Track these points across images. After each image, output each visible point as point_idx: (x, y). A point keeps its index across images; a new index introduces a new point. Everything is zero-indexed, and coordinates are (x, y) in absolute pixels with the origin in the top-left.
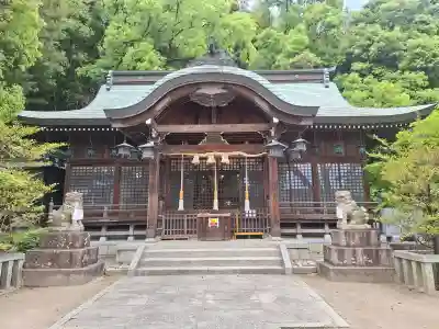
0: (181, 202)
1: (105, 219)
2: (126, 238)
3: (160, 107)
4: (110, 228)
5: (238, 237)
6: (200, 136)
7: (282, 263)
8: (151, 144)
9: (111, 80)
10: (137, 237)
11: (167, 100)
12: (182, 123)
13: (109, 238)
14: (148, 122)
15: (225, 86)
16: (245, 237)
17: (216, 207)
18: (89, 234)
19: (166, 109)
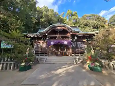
1: (40, 52)
2: (43, 56)
3: (49, 32)
4: (41, 54)
6: (56, 37)
8: (47, 38)
10: (45, 56)
11: (50, 30)
12: (53, 35)
13: (40, 56)
14: (47, 34)
16: (65, 56)
17: (59, 50)
18: (36, 55)
19: (50, 32)
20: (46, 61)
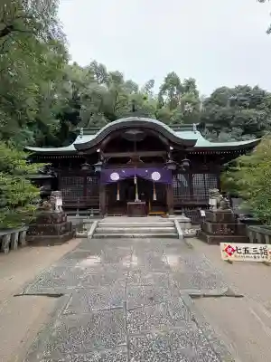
0: (118, 196)
1: (78, 205)
2: (89, 215)
3: (104, 142)
4: (81, 209)
5: (151, 215)
7: (176, 232)
8: (101, 163)
9: (82, 132)
11: (109, 138)
14: (98, 151)
15: (141, 128)
16: (155, 215)
17: (137, 199)
18: (67, 212)
20: (95, 232)
